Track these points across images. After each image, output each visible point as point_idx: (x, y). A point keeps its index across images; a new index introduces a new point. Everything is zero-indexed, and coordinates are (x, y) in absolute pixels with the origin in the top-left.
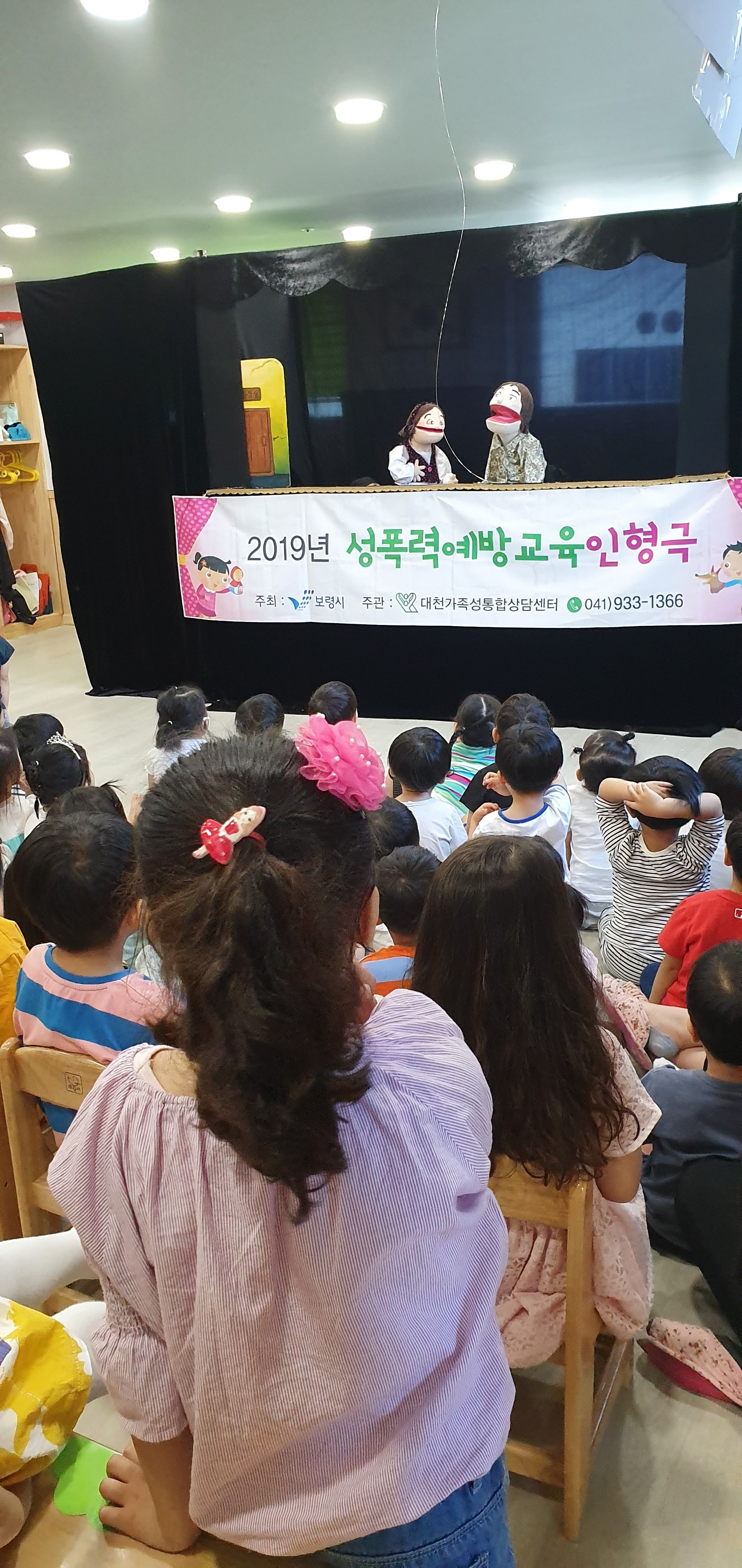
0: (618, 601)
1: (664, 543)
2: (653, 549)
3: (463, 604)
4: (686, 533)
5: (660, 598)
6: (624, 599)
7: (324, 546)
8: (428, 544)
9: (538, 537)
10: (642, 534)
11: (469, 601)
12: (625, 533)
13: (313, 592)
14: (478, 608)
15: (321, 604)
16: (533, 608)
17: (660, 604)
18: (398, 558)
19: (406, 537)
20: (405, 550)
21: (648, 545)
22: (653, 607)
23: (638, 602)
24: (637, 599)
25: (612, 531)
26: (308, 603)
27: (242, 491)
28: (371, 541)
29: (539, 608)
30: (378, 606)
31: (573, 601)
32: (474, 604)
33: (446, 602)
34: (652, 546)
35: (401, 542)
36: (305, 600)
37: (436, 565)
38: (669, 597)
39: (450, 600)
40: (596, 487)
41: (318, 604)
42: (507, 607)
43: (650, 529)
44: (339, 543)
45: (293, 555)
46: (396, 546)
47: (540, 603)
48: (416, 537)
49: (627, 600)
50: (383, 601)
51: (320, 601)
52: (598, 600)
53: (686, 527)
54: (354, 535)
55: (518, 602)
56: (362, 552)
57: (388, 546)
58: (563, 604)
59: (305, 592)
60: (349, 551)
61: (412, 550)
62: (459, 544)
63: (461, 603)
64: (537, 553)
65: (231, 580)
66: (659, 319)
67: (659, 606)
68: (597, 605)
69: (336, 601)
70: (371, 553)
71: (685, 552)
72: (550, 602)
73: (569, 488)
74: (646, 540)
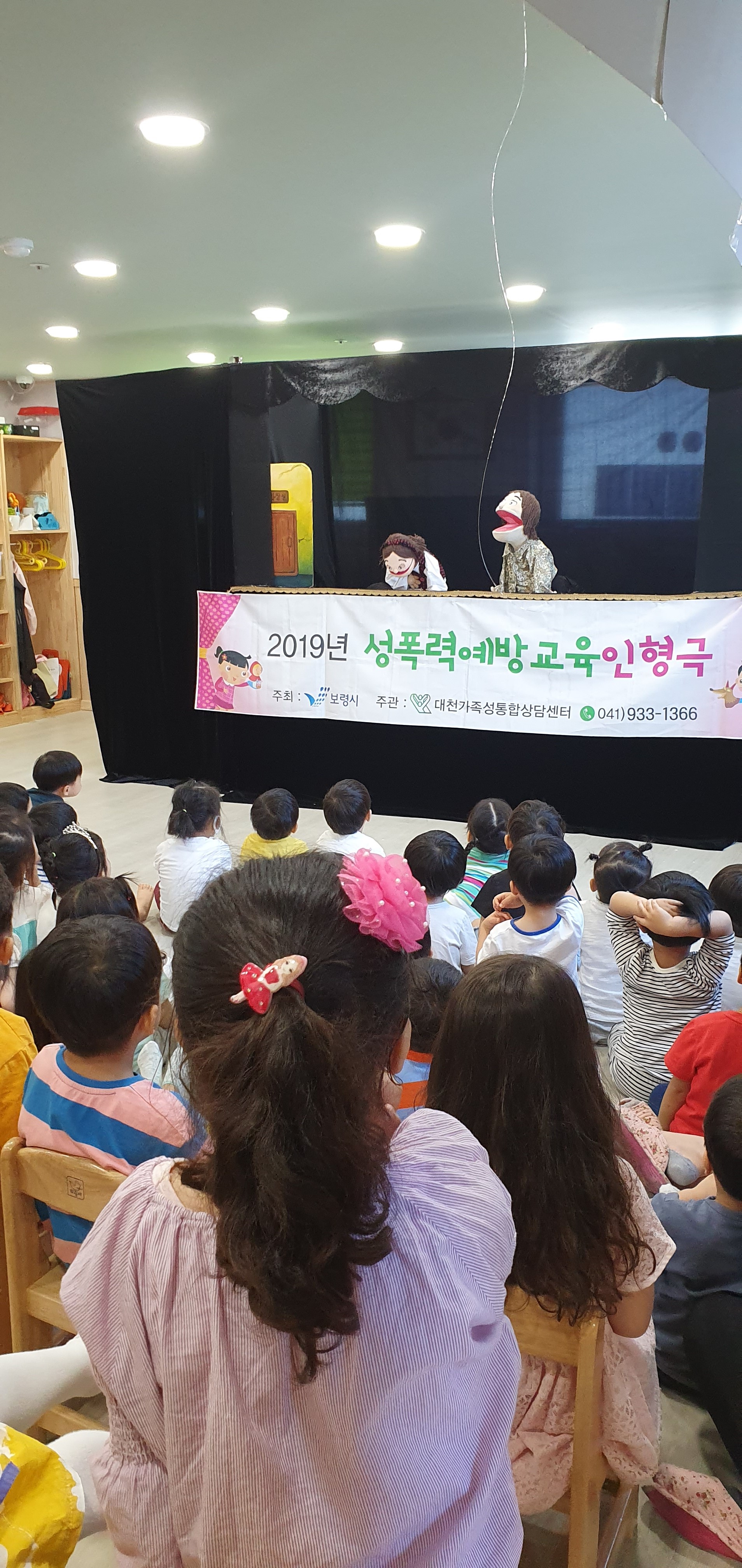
0: (632, 712)
1: (679, 657)
2: (668, 662)
3: (476, 707)
4: (702, 648)
5: (674, 711)
6: (638, 711)
7: (342, 645)
8: (444, 648)
9: (554, 646)
10: (658, 647)
11: (483, 705)
12: (642, 645)
13: (329, 689)
14: (491, 712)
15: (336, 701)
16: (546, 714)
17: (674, 717)
18: (415, 660)
19: (423, 641)
20: (421, 652)
21: (663, 659)
22: (666, 719)
23: (651, 714)
24: (650, 711)
25: (628, 642)
26: (323, 699)
27: (266, 590)
28: (389, 643)
29: (552, 715)
30: (392, 705)
31: (586, 710)
32: (487, 708)
33: (459, 704)
34: (667, 659)
35: (418, 644)
36: (321, 697)
37: (452, 669)
38: (683, 710)
39: (464, 703)
40: (614, 600)
41: (333, 701)
42: (520, 713)
43: (666, 643)
44: (357, 644)
45: (311, 653)
46: (413, 648)
47: (553, 710)
48: (433, 640)
49: (641, 711)
50: (397, 701)
51: (335, 698)
52: (612, 710)
53: (702, 643)
54: (372, 636)
55: (531, 708)
56: (380, 653)
57: (405, 648)
58: (576, 712)
59: (322, 689)
60: (367, 651)
61: (429, 653)
62: (475, 649)
63: (474, 707)
64: (552, 661)
65: (250, 674)
66: (680, 439)
67: (673, 718)
68: (610, 715)
69: (350, 699)
70: (388, 654)
71: (700, 667)
72: (563, 710)
73: (587, 600)
74: (661, 654)
